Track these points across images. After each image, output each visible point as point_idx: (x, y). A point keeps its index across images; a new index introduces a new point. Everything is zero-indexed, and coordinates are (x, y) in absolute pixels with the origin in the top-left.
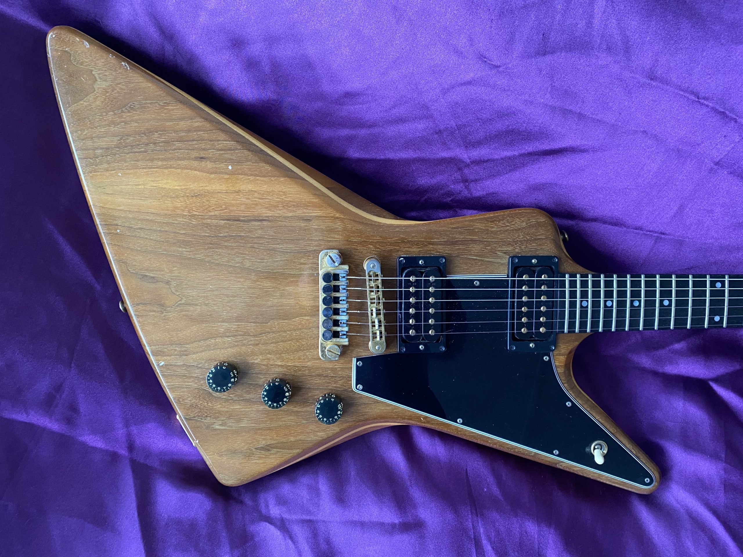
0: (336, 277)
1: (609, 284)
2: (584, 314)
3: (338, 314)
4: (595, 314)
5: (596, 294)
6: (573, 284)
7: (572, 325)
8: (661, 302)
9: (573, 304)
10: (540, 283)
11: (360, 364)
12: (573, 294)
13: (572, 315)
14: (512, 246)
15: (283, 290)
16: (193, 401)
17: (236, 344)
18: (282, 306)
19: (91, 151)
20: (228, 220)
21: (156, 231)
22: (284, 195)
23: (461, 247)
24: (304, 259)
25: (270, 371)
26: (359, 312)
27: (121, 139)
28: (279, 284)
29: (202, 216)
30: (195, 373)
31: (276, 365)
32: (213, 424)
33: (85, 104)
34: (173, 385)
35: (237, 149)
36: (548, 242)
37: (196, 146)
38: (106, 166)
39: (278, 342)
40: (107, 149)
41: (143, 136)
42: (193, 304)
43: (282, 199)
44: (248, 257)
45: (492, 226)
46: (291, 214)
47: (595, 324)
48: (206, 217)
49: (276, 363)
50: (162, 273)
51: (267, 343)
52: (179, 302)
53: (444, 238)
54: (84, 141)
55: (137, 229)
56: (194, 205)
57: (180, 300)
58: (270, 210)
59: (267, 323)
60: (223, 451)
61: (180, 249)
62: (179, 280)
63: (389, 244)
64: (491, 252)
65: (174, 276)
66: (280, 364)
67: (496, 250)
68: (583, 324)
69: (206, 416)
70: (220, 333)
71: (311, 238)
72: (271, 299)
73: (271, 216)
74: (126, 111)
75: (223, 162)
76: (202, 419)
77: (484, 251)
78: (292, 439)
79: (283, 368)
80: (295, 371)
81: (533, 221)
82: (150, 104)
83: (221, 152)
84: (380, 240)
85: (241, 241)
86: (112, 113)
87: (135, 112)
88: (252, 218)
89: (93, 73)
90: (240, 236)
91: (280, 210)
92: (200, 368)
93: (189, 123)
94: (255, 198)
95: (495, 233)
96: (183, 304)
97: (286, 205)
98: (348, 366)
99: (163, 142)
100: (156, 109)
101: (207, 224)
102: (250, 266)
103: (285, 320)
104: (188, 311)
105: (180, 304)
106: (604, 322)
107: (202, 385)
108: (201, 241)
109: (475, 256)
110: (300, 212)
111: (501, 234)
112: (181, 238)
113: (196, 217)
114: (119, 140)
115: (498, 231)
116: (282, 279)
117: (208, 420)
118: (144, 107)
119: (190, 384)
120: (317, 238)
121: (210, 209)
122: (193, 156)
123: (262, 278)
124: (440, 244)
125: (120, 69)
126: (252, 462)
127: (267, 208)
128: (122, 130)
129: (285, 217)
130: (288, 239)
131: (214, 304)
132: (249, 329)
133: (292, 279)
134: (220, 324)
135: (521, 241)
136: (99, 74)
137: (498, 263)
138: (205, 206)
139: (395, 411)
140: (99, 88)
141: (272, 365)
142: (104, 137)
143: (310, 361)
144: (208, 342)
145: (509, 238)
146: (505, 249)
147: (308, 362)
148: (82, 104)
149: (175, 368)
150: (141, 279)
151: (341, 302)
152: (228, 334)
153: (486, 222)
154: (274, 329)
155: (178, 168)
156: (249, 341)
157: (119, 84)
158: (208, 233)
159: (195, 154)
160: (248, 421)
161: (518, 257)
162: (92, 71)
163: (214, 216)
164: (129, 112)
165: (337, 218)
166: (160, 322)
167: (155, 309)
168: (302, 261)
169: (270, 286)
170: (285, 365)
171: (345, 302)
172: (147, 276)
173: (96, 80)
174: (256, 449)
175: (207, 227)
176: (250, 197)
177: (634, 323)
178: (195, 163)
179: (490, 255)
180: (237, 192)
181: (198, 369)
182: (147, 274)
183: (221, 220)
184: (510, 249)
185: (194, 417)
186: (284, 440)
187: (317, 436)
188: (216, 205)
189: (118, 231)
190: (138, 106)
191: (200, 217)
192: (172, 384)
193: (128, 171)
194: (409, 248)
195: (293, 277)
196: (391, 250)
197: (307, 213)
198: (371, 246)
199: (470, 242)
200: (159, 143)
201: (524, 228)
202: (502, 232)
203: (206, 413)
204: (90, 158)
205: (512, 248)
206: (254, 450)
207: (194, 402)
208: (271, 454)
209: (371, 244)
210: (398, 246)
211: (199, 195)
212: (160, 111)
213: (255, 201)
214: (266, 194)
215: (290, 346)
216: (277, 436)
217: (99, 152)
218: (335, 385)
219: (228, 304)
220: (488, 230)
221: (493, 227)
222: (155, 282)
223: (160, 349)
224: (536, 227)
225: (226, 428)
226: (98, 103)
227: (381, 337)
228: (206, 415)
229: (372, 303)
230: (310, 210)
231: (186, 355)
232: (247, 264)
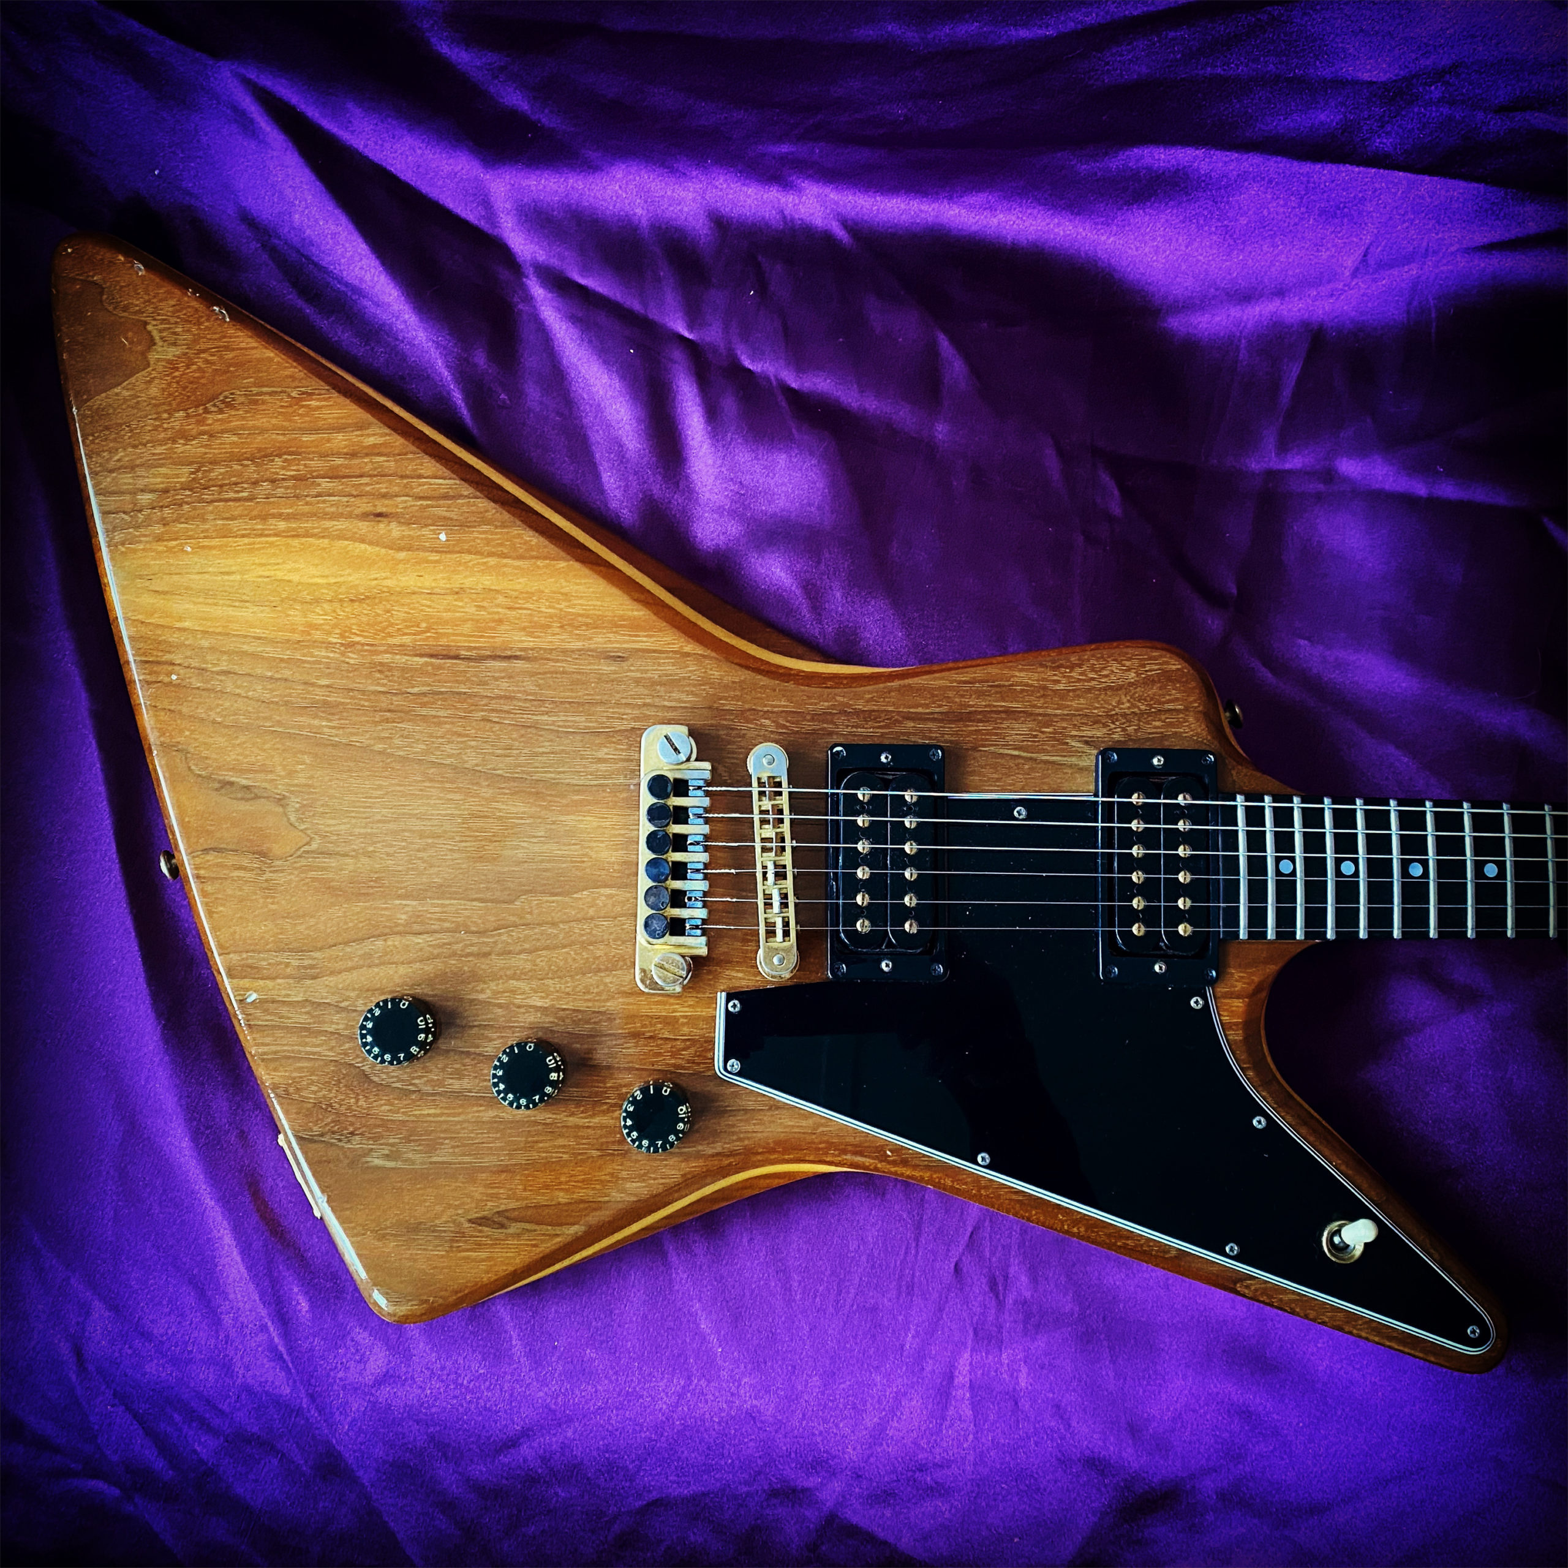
0: (681, 787)
1: (1344, 819)
2: (1286, 889)
3: (684, 877)
4: (1315, 892)
5: (1314, 843)
6: (1255, 816)
7: (1257, 917)
8: (1479, 867)
9: (1257, 866)
10: (1174, 813)
11: (734, 1006)
12: (1256, 841)
13: (1257, 892)
14: (1105, 725)
15: (554, 823)
16: (321, 1094)
17: (436, 952)
18: (549, 861)
19: (128, 497)
20: (432, 656)
21: (262, 678)
22: (564, 600)
23: (981, 726)
24: (606, 750)
25: (515, 1022)
26: (733, 871)
27: (198, 470)
28: (546, 808)
29: (372, 645)
30: (332, 1023)
31: (531, 1007)
32: (365, 1155)
33: (126, 393)
34: (275, 1053)
35: (461, 496)
36: (1191, 719)
37: (368, 488)
38: (158, 529)
39: (537, 950)
40: (166, 491)
41: (248, 466)
42: (337, 854)
43: (561, 610)
44: (473, 743)
45: (1055, 678)
46: (579, 645)
47: (1315, 918)
48: (382, 649)
49: (531, 1002)
50: (270, 777)
51: (510, 952)
52: (307, 848)
53: (940, 706)
54: (114, 475)
55: (218, 673)
56: (354, 621)
57: (308, 843)
58: (531, 634)
59: (511, 902)
60: (388, 1223)
61: (316, 722)
62: (309, 793)
63: (808, 717)
64: (1055, 739)
65: (297, 785)
66: (539, 1004)
67: (1067, 736)
68: (1286, 917)
69: (352, 1133)
70: (397, 925)
71: (624, 701)
72: (525, 844)
73: (532, 649)
74: (215, 409)
75: (426, 525)
76: (340, 1140)
77: (1035, 736)
78: (562, 1197)
79: (547, 1015)
80: (576, 1023)
81: (1153, 668)
82: (271, 394)
83: (425, 503)
84: (786, 706)
85: (459, 705)
86: (182, 414)
87: (233, 413)
88: (489, 653)
89: (149, 328)
90: (457, 693)
91: (554, 635)
92: (344, 1009)
93: (354, 436)
94: (498, 606)
95: (1063, 695)
96: (312, 852)
97: (568, 623)
98: (704, 1012)
99: (294, 478)
100: (282, 407)
101: (381, 664)
102: (477, 765)
103: (556, 895)
104: (323, 869)
105: (307, 852)
106: (1338, 912)
107: (346, 1054)
108: (366, 704)
109: (1015, 749)
110: (600, 640)
111: (1079, 697)
112: (319, 695)
113: (359, 647)
114: (192, 473)
115: (1069, 691)
116: (551, 795)
117: (356, 1143)
118: (256, 402)
119: (318, 1049)
120: (640, 702)
121: (390, 630)
122: (358, 511)
123: (506, 794)
124: (934, 720)
125: (208, 320)
126: (459, 1255)
127: (524, 629)
128: (203, 450)
129: (565, 652)
130: (570, 703)
131: (388, 854)
132: (469, 917)
133: (576, 798)
134: (398, 902)
135: (1124, 715)
136: (160, 331)
137: (1071, 766)
138: (381, 622)
139: (821, 1129)
140: (158, 360)
141: (519, 1007)
142: (162, 465)
143: (613, 997)
144: (367, 946)
145: (1096, 708)
146: (1088, 732)
147: (607, 1000)
148: (117, 394)
149: (284, 1010)
150: (217, 790)
151: (690, 848)
152: (416, 927)
153: (1039, 669)
154: (528, 916)
155: (323, 537)
156: (466, 946)
157: (204, 351)
158: (384, 685)
159: (364, 506)
160: (453, 1147)
161: (1118, 751)
162: (146, 323)
163: (400, 646)
164: (221, 411)
165: (688, 655)
166: (256, 894)
167: (245, 862)
168: (602, 753)
169: (524, 813)
170: (553, 1006)
171: (700, 848)
172: (232, 784)
173: (155, 344)
174: (470, 1221)
175: (380, 672)
176: (485, 604)
177: (1415, 918)
178: (364, 526)
179: (1053, 746)
180: (457, 593)
181: (338, 1013)
182: (233, 779)
183: (416, 655)
184: (1099, 734)
185: (322, 1135)
186: (542, 1200)
187: (624, 1191)
188: (404, 621)
189: (174, 677)
190: (242, 399)
191: (366, 648)
192: (274, 1048)
193: (206, 542)
194: (856, 727)
195: (578, 792)
196: (814, 732)
197: (618, 642)
198: (767, 722)
199: (1003, 715)
200: (283, 479)
201: (1131, 684)
202: (1078, 692)
203: (352, 1124)
204: (124, 513)
205: (1105, 730)
206: (467, 1225)
207: (324, 1097)
208: (507, 1236)
209: (766, 714)
210: (832, 722)
211: (368, 597)
212: (290, 410)
213: (498, 613)
214: (524, 599)
215: (566, 960)
216: (525, 1190)
217: (145, 498)
218: (673, 1061)
219: (420, 854)
220: (1045, 688)
221: (1058, 682)
222: (252, 799)
223: (250, 961)
224: (1159, 681)
225: (399, 1164)
226: (154, 391)
227: (786, 934)
228: (351, 1129)
229: (764, 850)
230: (624, 635)
231: (314, 978)
232: (472, 759)
